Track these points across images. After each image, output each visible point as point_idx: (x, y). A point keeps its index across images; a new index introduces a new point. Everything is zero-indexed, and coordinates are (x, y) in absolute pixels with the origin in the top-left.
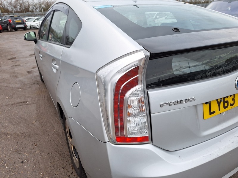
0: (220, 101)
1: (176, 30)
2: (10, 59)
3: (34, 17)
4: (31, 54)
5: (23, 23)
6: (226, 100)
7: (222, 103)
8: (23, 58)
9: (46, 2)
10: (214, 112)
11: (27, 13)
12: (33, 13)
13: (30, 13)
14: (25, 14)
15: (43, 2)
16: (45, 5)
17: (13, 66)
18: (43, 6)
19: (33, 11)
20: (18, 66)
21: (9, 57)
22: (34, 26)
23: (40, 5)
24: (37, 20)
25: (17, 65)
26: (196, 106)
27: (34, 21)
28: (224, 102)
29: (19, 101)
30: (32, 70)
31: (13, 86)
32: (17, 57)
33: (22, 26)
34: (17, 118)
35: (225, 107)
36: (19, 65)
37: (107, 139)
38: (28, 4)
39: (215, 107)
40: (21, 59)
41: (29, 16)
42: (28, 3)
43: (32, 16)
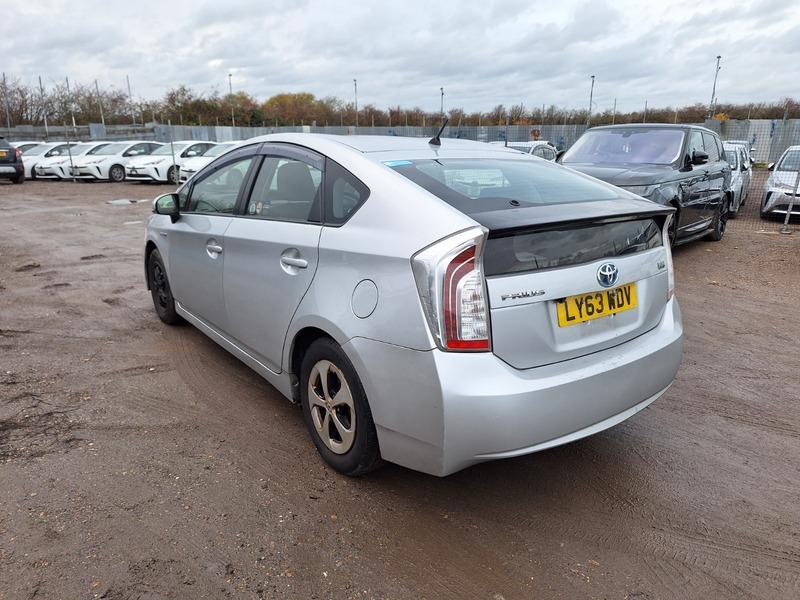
0: (581, 303)
1: (515, 203)
2: (20, 270)
3: (43, 143)
4: (86, 256)
5: (13, 158)
6: (589, 301)
7: (584, 306)
8: (64, 266)
9: (87, 95)
10: (573, 318)
11: (17, 129)
12: (39, 128)
13: (29, 129)
14: (10, 129)
15: (77, 96)
16: (83, 107)
17: (46, 287)
18: (73, 106)
19: (38, 123)
20: (64, 287)
21: (16, 264)
22: (47, 171)
23: (65, 103)
24: (56, 152)
25: (60, 285)
26: (546, 302)
27: (47, 156)
28: (588, 306)
29: (123, 366)
30: (116, 296)
31: (86, 334)
32: (42, 265)
33: (10, 169)
34: (144, 399)
35: (590, 314)
36: (67, 285)
37: (433, 345)
38: (20, 98)
39: (573, 310)
40: (60, 269)
41: (23, 137)
42: (23, 96)
43: (33, 137)
